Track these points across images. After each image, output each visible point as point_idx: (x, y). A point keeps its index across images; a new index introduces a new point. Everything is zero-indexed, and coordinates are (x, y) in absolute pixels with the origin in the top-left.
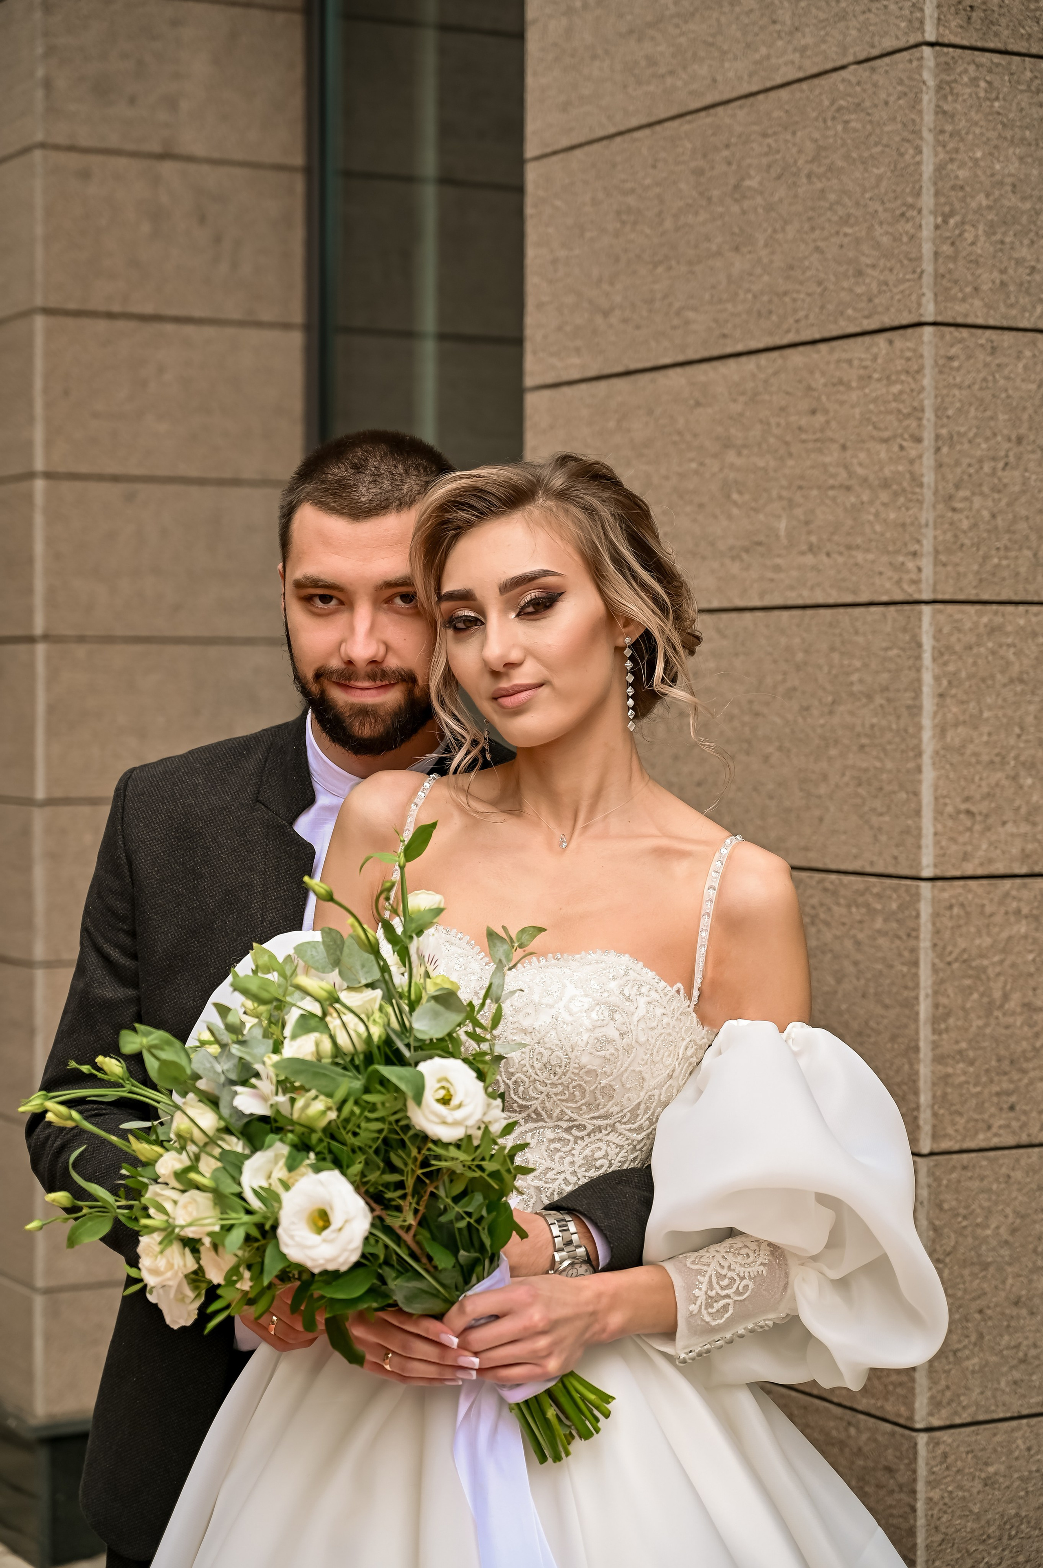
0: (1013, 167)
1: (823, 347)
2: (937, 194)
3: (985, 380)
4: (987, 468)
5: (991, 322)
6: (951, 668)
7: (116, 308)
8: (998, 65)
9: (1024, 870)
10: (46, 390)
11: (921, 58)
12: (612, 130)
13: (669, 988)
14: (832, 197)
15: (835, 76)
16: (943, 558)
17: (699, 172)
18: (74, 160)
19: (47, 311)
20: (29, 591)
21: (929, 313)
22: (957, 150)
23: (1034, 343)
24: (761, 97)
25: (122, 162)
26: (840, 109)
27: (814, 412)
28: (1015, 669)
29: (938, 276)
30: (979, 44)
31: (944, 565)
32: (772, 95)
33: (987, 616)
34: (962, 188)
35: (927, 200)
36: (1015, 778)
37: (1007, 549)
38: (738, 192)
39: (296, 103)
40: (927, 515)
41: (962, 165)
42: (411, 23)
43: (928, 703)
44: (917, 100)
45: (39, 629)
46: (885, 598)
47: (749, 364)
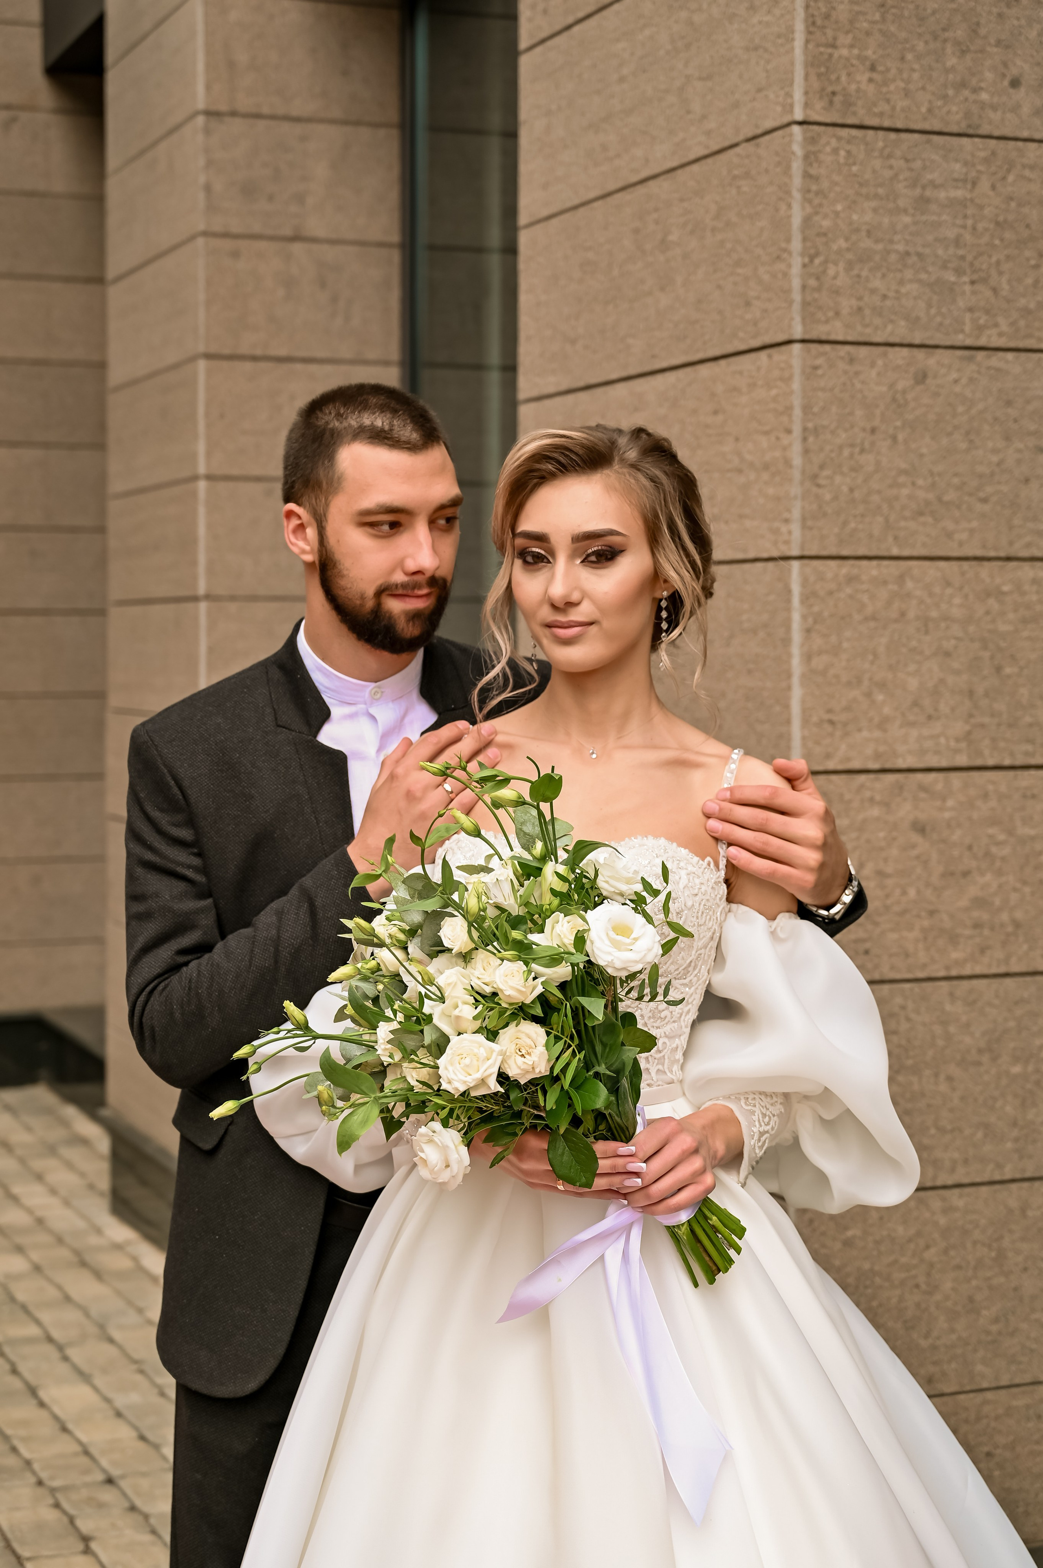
0: (868, 217)
1: (723, 362)
2: (805, 239)
3: (844, 384)
4: (846, 452)
5: (850, 338)
6: (816, 609)
7: (259, 352)
8: (854, 137)
9: (876, 766)
10: (207, 414)
11: (791, 135)
12: (576, 201)
13: (701, 862)
14: (729, 246)
15: (731, 152)
16: (809, 523)
17: (636, 231)
18: (228, 244)
19: (208, 356)
20: (194, 563)
21: (798, 332)
22: (821, 205)
23: (885, 354)
24: (679, 172)
25: (262, 245)
26: (735, 178)
27: (716, 413)
28: (869, 610)
29: (805, 304)
30: (840, 121)
31: (811, 528)
32: (688, 169)
33: (846, 568)
34: (825, 235)
35: (796, 245)
36: (868, 695)
37: (863, 516)
38: (664, 245)
39: (394, 196)
40: (795, 490)
41: (825, 216)
42: (480, 132)
43: (797, 636)
44: (789, 167)
45: (202, 590)
46: (765, 555)
47: (671, 377)
